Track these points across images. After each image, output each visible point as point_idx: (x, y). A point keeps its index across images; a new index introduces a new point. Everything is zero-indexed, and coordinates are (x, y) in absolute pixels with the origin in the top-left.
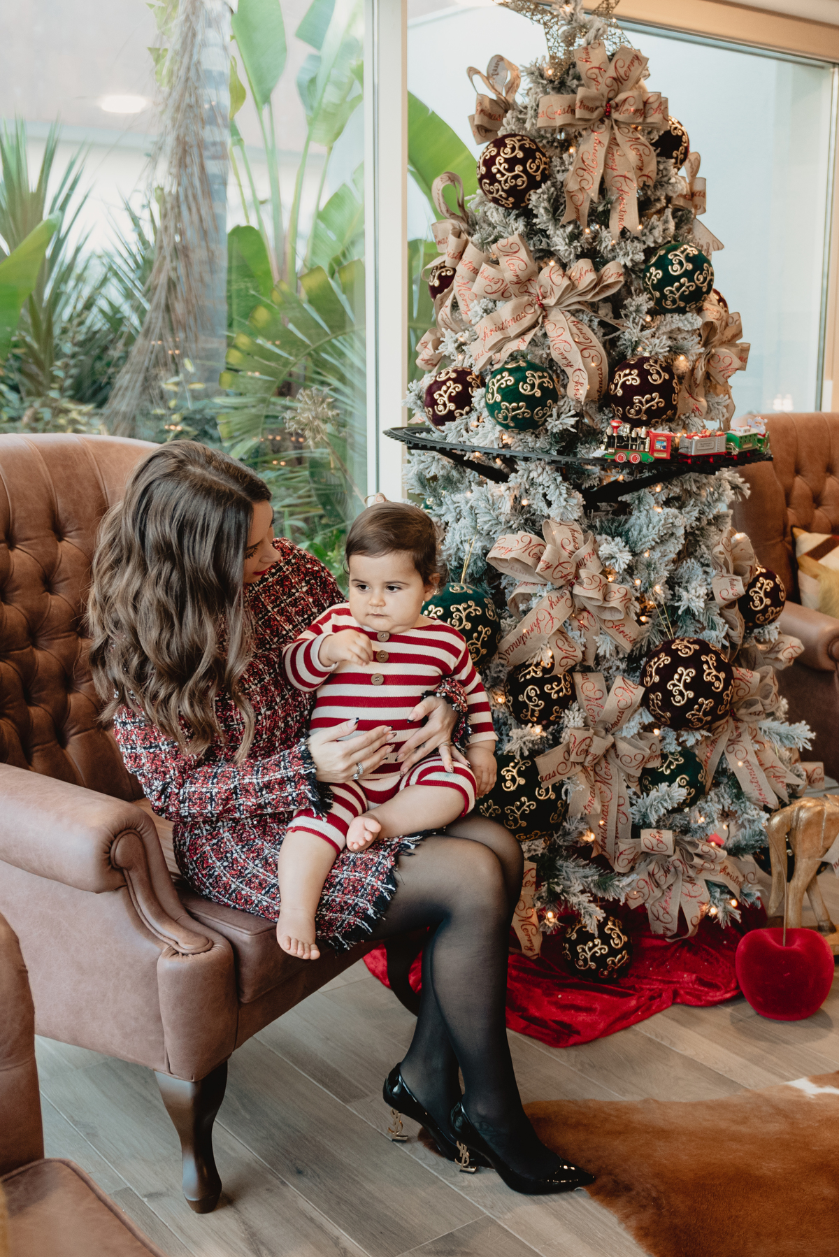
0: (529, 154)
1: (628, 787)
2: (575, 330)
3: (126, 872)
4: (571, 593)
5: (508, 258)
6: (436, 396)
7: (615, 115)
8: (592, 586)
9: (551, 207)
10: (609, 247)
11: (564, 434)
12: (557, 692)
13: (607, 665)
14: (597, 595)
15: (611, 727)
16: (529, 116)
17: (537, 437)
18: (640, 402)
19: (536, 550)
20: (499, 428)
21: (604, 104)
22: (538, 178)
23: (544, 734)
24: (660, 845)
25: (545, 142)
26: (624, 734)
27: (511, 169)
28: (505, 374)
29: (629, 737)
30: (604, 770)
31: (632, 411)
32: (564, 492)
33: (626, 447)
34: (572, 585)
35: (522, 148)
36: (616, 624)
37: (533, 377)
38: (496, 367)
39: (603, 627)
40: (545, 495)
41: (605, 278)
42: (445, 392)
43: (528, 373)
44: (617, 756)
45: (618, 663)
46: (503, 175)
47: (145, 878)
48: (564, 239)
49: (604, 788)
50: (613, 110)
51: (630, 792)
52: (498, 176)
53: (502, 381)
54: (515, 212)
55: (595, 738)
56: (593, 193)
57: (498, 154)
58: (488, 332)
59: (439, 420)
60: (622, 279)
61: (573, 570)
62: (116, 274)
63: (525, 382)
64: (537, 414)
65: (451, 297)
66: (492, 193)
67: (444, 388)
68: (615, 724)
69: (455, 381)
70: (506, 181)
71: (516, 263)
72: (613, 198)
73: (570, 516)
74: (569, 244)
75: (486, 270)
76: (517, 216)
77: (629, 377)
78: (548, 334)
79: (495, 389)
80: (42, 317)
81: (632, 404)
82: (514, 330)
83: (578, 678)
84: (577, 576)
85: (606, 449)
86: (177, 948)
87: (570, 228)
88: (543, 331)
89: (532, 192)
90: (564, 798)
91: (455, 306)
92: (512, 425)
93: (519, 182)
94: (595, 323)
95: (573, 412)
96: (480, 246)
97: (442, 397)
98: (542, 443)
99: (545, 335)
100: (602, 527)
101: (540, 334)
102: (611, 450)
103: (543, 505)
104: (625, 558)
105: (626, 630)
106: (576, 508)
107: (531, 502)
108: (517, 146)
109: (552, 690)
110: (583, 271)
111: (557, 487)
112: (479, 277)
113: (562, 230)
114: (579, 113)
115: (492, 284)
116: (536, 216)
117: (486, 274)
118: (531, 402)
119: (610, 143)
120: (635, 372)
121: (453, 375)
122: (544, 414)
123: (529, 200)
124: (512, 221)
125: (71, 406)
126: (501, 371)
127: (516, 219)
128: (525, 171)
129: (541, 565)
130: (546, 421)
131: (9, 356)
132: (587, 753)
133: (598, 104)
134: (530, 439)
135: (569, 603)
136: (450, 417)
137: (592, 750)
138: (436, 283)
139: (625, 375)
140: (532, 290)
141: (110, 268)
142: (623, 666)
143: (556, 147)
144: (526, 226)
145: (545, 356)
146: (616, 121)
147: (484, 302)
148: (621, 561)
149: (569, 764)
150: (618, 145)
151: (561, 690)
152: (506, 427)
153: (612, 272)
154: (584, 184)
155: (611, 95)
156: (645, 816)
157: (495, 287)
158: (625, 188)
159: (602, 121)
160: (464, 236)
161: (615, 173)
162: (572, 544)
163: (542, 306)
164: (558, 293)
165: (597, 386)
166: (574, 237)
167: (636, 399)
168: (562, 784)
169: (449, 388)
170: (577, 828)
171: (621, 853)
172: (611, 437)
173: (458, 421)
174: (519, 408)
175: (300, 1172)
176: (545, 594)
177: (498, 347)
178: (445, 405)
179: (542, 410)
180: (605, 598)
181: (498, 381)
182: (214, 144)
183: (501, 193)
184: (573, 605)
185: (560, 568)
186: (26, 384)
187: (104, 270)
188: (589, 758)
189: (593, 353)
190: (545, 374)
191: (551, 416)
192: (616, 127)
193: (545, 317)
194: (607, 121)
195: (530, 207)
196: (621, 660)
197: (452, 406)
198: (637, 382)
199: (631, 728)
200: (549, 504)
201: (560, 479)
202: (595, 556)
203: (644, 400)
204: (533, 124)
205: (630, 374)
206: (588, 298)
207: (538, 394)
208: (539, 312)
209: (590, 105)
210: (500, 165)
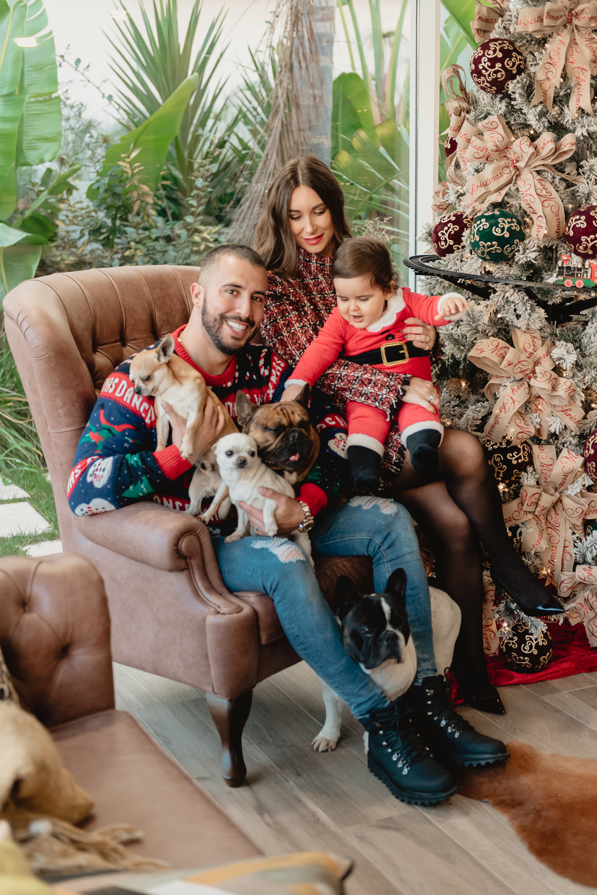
0: (507, 54)
1: (574, 533)
2: (539, 186)
3: (188, 560)
4: (529, 385)
5: (490, 132)
6: (440, 234)
7: (575, 22)
8: (544, 380)
9: (526, 92)
10: (570, 121)
11: (529, 265)
12: (517, 459)
13: (563, 441)
14: (548, 386)
15: (560, 487)
16: (513, 22)
17: (510, 266)
18: (587, 241)
19: (502, 352)
20: (480, 260)
21: (567, 13)
22: (514, 72)
23: (507, 490)
24: (590, 577)
25: (524, 41)
26: (569, 492)
27: (492, 67)
28: (483, 220)
29: (573, 494)
30: (554, 519)
31: (581, 247)
32: (529, 308)
33: (573, 275)
34: (530, 378)
35: (501, 50)
36: (565, 408)
37: (505, 223)
38: (479, 214)
39: (554, 411)
40: (515, 310)
41: (562, 147)
42: (446, 231)
43: (500, 220)
44: (564, 509)
45: (571, 439)
46: (487, 71)
47: (201, 565)
48: (535, 116)
49: (554, 533)
50: (574, 18)
51: (575, 537)
52: (484, 71)
53: (481, 225)
54: (500, 96)
55: (544, 495)
56: (557, 80)
57: (484, 55)
58: (475, 188)
59: (442, 253)
60: (574, 147)
61: (531, 367)
62: (245, 116)
63: (497, 227)
64: (506, 250)
65: (455, 159)
66: (480, 83)
67: (446, 228)
68: (562, 484)
69: (454, 223)
70: (489, 75)
71: (495, 136)
72: (572, 84)
73: (533, 327)
74: (539, 120)
75: (476, 141)
76: (501, 99)
77: (579, 222)
78: (520, 189)
79: (476, 231)
80: (186, 154)
81: (580, 243)
82: (494, 186)
83: (536, 448)
84: (534, 372)
85: (557, 276)
86: (218, 610)
87: (540, 108)
88: (516, 187)
89: (509, 82)
90: (518, 538)
91: (457, 166)
92: (488, 258)
93: (499, 75)
94: (557, 181)
95: (535, 249)
96: (473, 122)
97: (444, 235)
98: (514, 271)
99: (517, 189)
100: (562, 335)
101: (513, 189)
102: (561, 278)
103: (514, 318)
104: (572, 358)
105: (573, 413)
106: (537, 321)
107: (504, 315)
108: (498, 48)
109: (513, 458)
110: (547, 140)
111: (524, 304)
112: (470, 147)
113: (533, 109)
114: (546, 22)
115: (479, 151)
116: (515, 99)
117: (474, 144)
118: (502, 241)
119: (570, 43)
120: (583, 218)
121: (453, 219)
122: (512, 250)
123: (508, 88)
124: (497, 103)
125: (202, 228)
126: (480, 218)
127: (500, 101)
128: (503, 67)
129: (505, 363)
130: (514, 255)
131: (160, 186)
132: (537, 504)
133: (562, 13)
134: (505, 268)
135: (527, 390)
136: (450, 250)
137: (541, 503)
138: (449, 146)
139: (576, 220)
140: (509, 156)
141: (240, 111)
142: (574, 441)
143: (535, 44)
144: (507, 106)
145: (517, 205)
146: (576, 26)
147: (476, 164)
148: (568, 361)
149: (522, 513)
150: (576, 44)
151: (520, 457)
152: (484, 259)
153: (568, 141)
154: (550, 75)
155: (572, 7)
156: (584, 556)
157: (481, 154)
158: (582, 77)
159: (565, 26)
160: (463, 114)
161: (574, 66)
162: (532, 347)
163: (515, 167)
164: (526, 159)
165: (555, 228)
166: (542, 114)
167: (583, 238)
168: (517, 527)
169: (449, 228)
170: (533, 563)
171: (562, 582)
172: (561, 268)
173: (456, 253)
174: (492, 246)
175: (299, 775)
176: (508, 384)
177: (482, 199)
178: (446, 241)
179: (510, 247)
180: (554, 388)
181: (478, 225)
182: (322, 9)
183: (486, 83)
184: (530, 393)
185: (519, 365)
186: (171, 209)
187: (236, 112)
188: (539, 509)
189: (552, 203)
190: (514, 220)
191: (519, 251)
192: (576, 31)
193: (517, 176)
194: (568, 25)
195: (509, 92)
196: (574, 437)
197: (451, 242)
198: (584, 226)
199: (574, 489)
200: (518, 316)
201: (527, 298)
202: (548, 357)
203: (589, 239)
204: (515, 29)
205: (579, 219)
206: (549, 162)
207: (507, 235)
208: (513, 173)
209: (555, 15)
210: (484, 63)
